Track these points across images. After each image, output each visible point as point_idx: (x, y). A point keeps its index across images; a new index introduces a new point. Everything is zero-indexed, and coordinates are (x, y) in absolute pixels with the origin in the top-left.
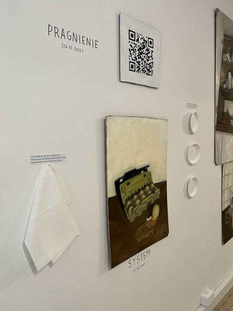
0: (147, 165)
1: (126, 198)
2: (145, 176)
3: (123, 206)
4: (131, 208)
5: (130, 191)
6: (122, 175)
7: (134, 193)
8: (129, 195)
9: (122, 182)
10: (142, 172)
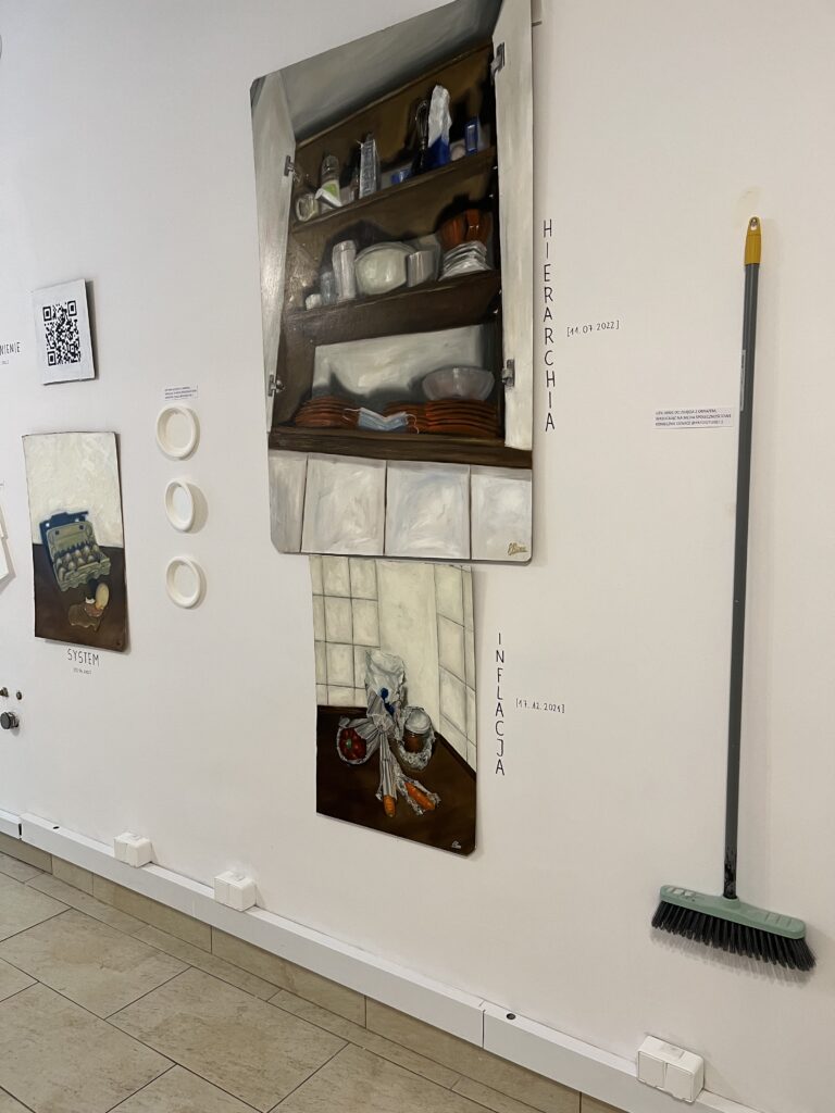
0: (84, 510)
1: (54, 552)
2: (81, 527)
3: (51, 563)
4: (62, 570)
5: (61, 545)
6: (48, 517)
7: (66, 549)
8: (58, 549)
9: (49, 528)
10: (77, 520)
